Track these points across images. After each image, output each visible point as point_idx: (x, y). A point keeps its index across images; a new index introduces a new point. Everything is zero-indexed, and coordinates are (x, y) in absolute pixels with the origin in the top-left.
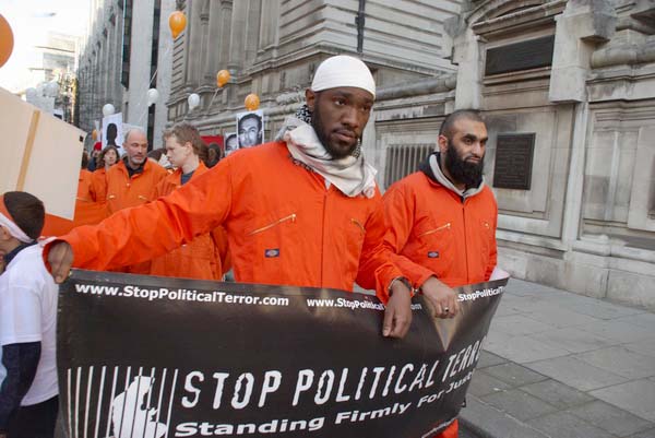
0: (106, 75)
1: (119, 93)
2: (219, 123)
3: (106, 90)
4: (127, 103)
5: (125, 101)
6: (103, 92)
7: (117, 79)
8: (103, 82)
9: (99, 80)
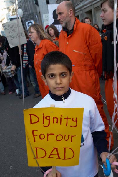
0: (29, 3)
1: (36, 9)
2: (81, 8)
3: (30, 9)
4: (39, 12)
5: (38, 12)
6: (29, 10)
7: (33, 3)
8: (28, 6)
9: (27, 6)
